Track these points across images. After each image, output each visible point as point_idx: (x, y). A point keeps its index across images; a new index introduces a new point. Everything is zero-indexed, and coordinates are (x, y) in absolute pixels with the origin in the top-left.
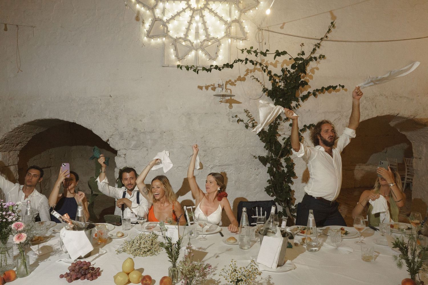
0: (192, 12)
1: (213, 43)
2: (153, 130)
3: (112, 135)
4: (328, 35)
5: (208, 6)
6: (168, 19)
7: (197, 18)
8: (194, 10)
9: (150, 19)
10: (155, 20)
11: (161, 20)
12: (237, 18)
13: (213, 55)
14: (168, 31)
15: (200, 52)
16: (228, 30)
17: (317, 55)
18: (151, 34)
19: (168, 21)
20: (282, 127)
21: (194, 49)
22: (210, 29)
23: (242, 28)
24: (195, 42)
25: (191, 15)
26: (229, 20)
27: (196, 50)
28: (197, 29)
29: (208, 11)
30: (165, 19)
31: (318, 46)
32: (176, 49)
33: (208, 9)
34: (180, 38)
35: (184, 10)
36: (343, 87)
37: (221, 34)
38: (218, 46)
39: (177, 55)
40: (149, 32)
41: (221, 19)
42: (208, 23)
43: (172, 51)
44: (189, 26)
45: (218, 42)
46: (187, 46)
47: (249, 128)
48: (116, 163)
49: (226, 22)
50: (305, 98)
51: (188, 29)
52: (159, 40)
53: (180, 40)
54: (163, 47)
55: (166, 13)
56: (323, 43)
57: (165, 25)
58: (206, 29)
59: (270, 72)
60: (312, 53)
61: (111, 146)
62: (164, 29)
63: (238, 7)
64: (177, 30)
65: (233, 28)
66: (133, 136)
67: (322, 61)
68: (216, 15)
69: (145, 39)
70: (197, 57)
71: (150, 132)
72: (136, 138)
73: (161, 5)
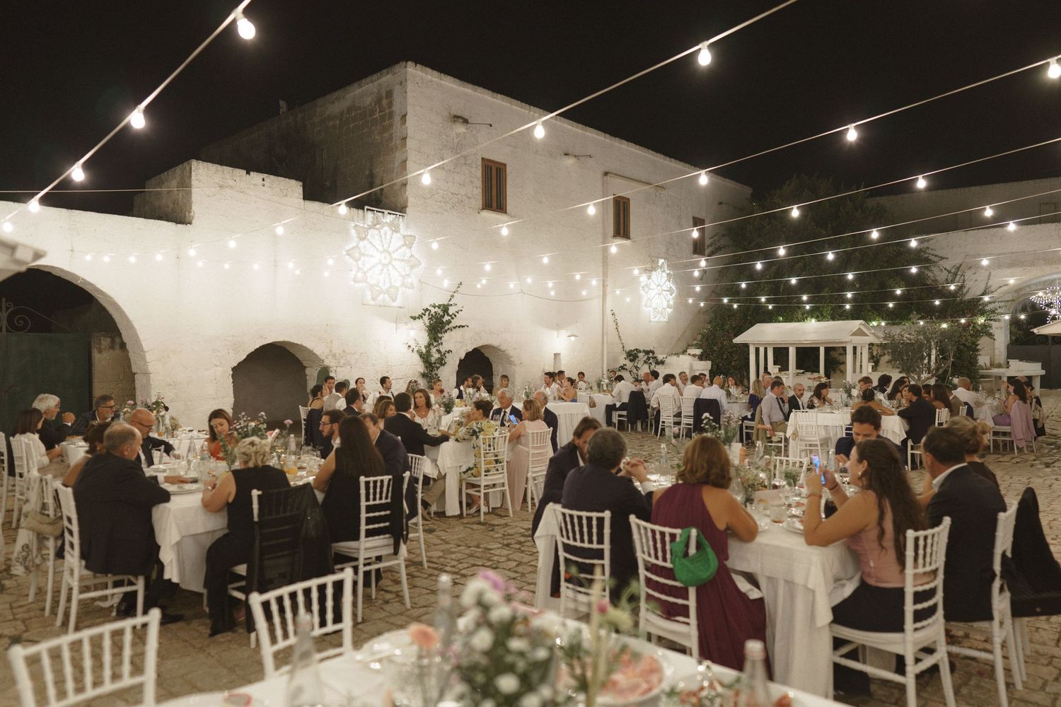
0: (382, 266)
1: (394, 290)
4: (459, 290)
5: (391, 263)
6: (367, 270)
7: (385, 270)
9: (355, 269)
10: (359, 269)
11: (362, 269)
12: (408, 274)
13: (394, 298)
14: (367, 279)
15: (386, 296)
16: (403, 281)
17: (453, 303)
20: (433, 352)
21: (383, 293)
22: (392, 279)
24: (383, 287)
26: (403, 274)
28: (385, 279)
29: (391, 266)
30: (365, 269)
31: (452, 296)
32: (372, 292)
34: (374, 284)
36: (468, 326)
37: (398, 284)
38: (397, 292)
39: (372, 297)
41: (399, 273)
42: (391, 274)
43: (369, 293)
44: (380, 276)
45: (397, 289)
46: (378, 290)
47: (414, 351)
49: (402, 276)
50: (446, 331)
52: (361, 285)
53: (374, 286)
54: (364, 290)
55: (366, 264)
56: (456, 295)
57: (365, 273)
58: (390, 279)
60: (451, 300)
61: (326, 363)
62: (364, 277)
63: (409, 265)
66: (342, 357)
67: (455, 307)
68: (396, 269)
69: (352, 283)
70: (384, 299)
72: (344, 358)
73: (363, 258)
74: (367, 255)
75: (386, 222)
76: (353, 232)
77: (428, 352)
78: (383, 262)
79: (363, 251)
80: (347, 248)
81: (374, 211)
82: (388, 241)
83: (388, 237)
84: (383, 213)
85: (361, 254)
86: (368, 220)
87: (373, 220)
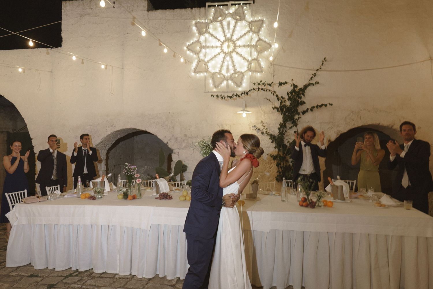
0: (224, 54)
1: (239, 75)
2: (198, 136)
3: (170, 139)
4: (322, 67)
5: (235, 50)
6: (208, 60)
7: (228, 58)
8: (226, 53)
9: (196, 61)
10: (200, 61)
11: (203, 61)
12: (256, 58)
13: (239, 83)
14: (208, 68)
15: (230, 82)
16: (249, 66)
17: (313, 82)
18: (197, 71)
19: (208, 62)
20: (288, 134)
21: (226, 80)
22: (237, 66)
23: (260, 64)
24: (226, 75)
25: (224, 57)
26: (250, 59)
27: (227, 80)
28: (228, 66)
29: (236, 53)
30: (206, 60)
31: (315, 75)
32: (213, 80)
33: (236, 52)
34: (216, 73)
35: (219, 54)
36: (332, 105)
37: (244, 69)
38: (242, 77)
39: (214, 85)
40: (195, 69)
41: (244, 58)
42: (235, 61)
43: (211, 81)
44: (222, 64)
45: (242, 74)
46: (221, 78)
47: (264, 134)
48: (173, 158)
49: (248, 61)
50: (304, 113)
51: (222, 66)
52: (202, 75)
54: (205, 79)
55: (206, 56)
56: (318, 73)
57: (206, 64)
58: (234, 66)
59: (277, 96)
60: (310, 80)
61: (169, 146)
62: (205, 67)
63: (256, 50)
64: (214, 67)
65: (253, 65)
66: (184, 140)
67: (318, 85)
68: (241, 56)
69: (193, 74)
70: (228, 86)
71: (196, 137)
72: (186, 141)
73: (203, 50)
74: (208, 47)
75: (229, 13)
76: (194, 29)
77: (282, 134)
78: (226, 49)
79: (204, 44)
80: (188, 44)
81: (215, 6)
82: (231, 31)
83: (232, 27)
84: (227, 5)
85: (202, 47)
86: (210, 15)
87: (214, 14)
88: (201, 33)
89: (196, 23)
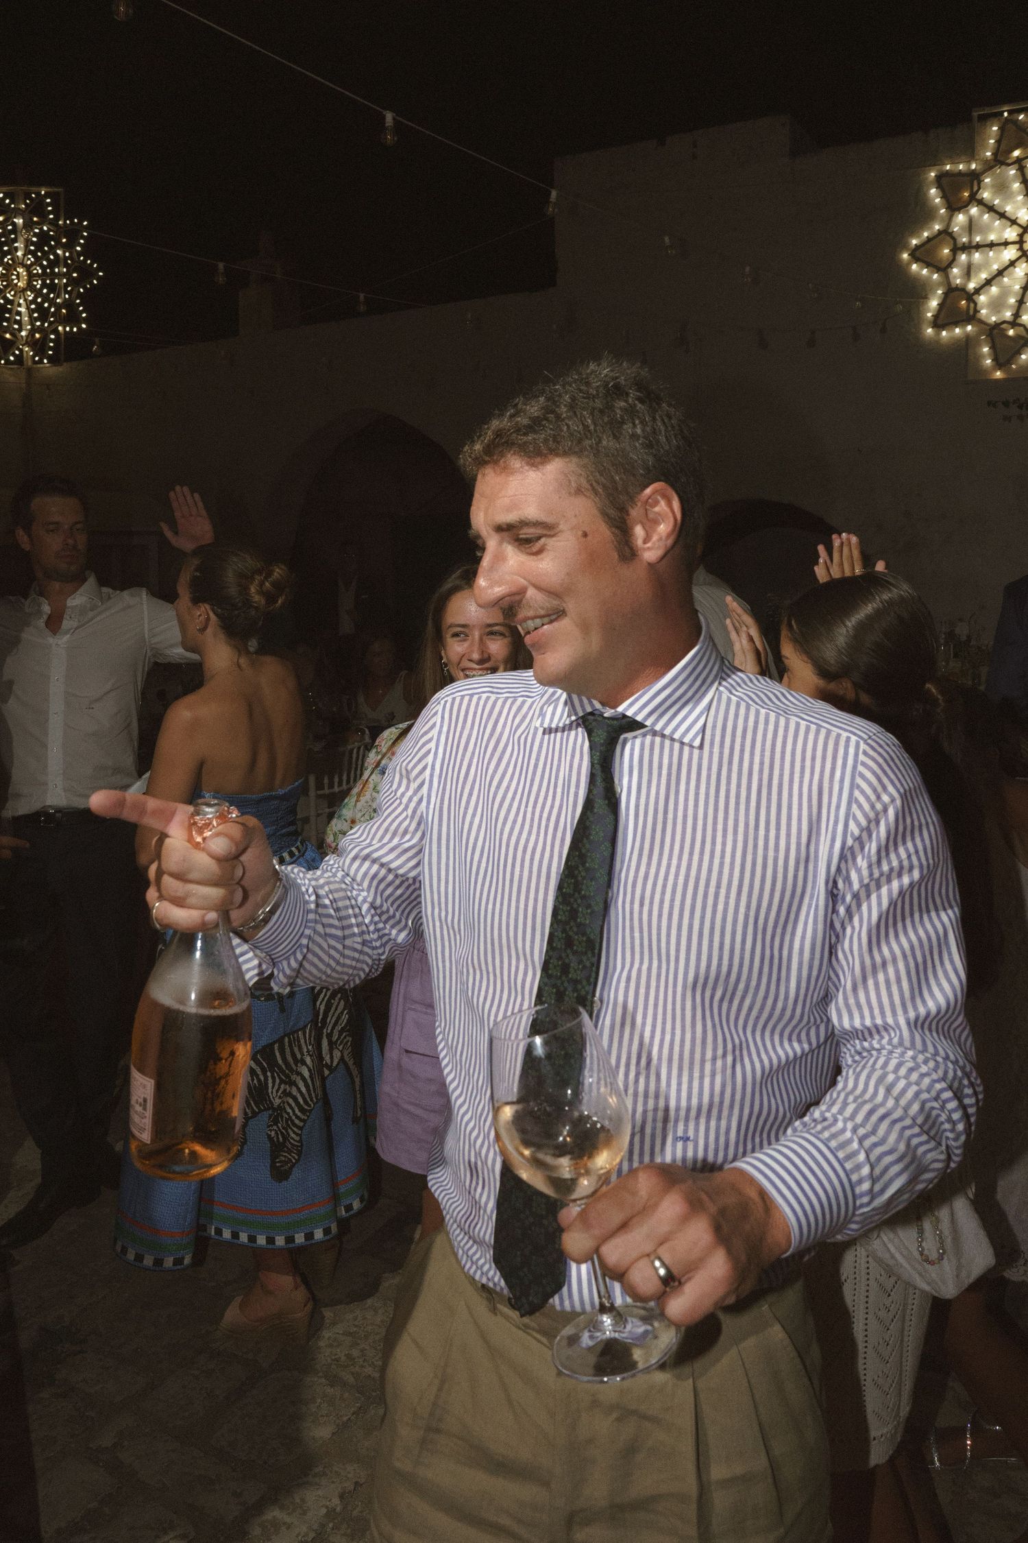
11: (962, 289)
14: (976, 311)
18: (940, 322)
19: (978, 291)
30: (971, 286)
32: (994, 346)
34: (1004, 322)
35: (1013, 263)
39: (996, 359)
40: (936, 317)
43: (986, 350)
44: (1023, 296)
46: (1018, 337)
51: (1021, 301)
53: (1004, 326)
54: (968, 344)
57: (971, 297)
62: (968, 307)
69: (930, 331)
73: (963, 258)
74: (978, 247)
76: (934, 193)
79: (964, 239)
80: (915, 242)
81: (1001, 114)
85: (957, 249)
86: (985, 147)
87: (999, 142)
88: (954, 206)
89: (939, 178)
